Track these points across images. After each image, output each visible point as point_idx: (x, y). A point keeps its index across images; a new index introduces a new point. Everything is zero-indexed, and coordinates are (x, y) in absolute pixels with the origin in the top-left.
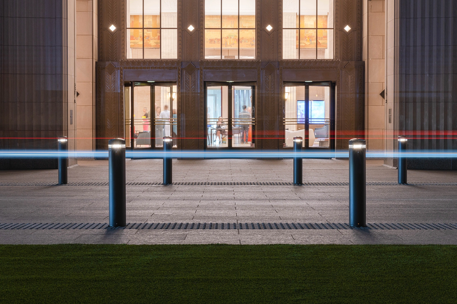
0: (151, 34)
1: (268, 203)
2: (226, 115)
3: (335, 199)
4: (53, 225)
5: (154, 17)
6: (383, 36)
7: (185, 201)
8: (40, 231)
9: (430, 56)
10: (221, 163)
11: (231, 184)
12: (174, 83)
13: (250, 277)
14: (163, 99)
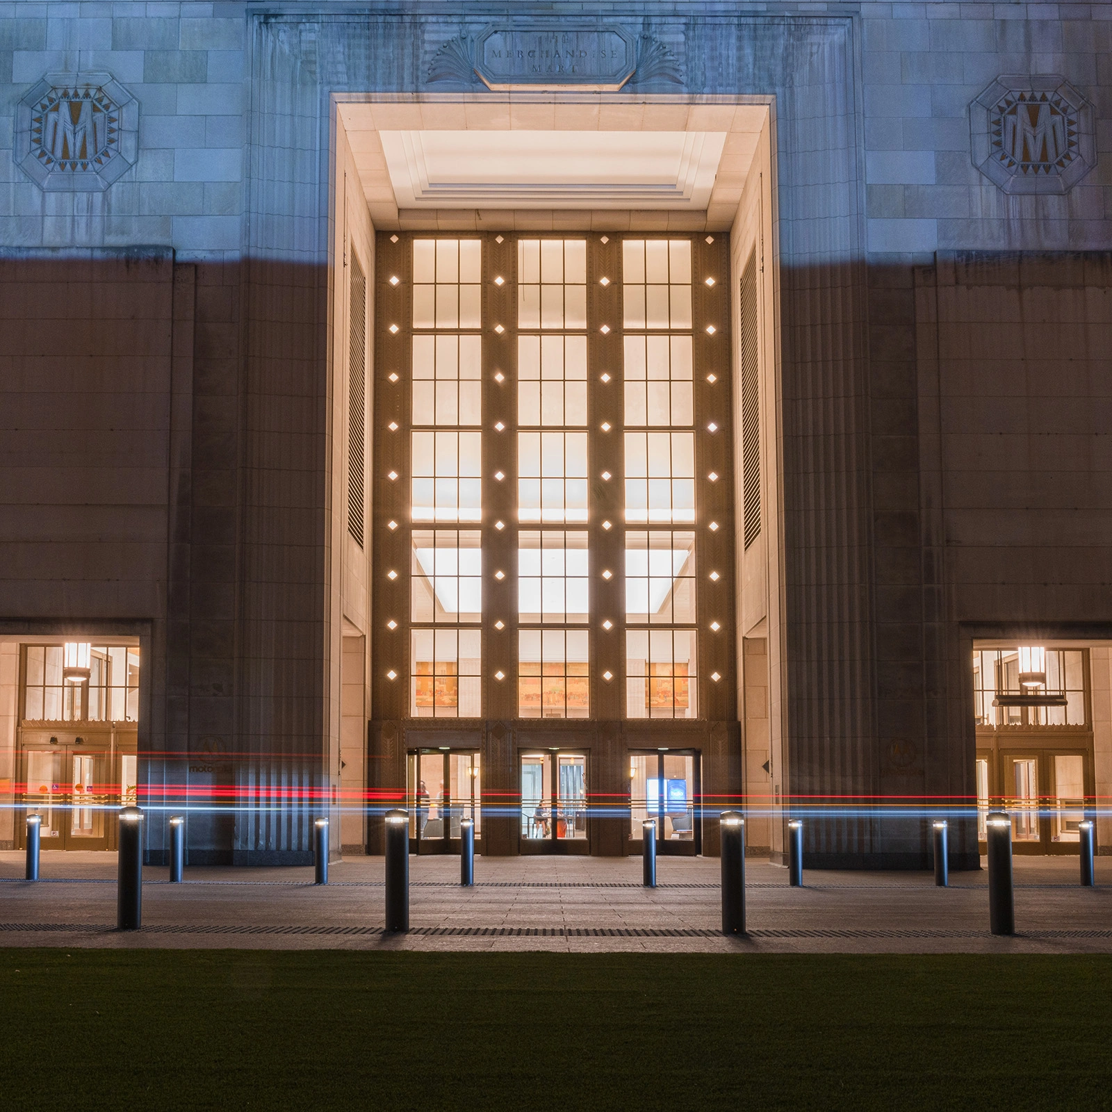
0: (445, 688)
1: (608, 907)
2: (548, 796)
3: (702, 903)
4: (308, 929)
5: (450, 664)
6: (766, 687)
7: (491, 904)
8: (289, 936)
9: (831, 713)
10: (542, 860)
11: (556, 885)
12: (477, 750)
13: (583, 990)
14: (462, 776)
